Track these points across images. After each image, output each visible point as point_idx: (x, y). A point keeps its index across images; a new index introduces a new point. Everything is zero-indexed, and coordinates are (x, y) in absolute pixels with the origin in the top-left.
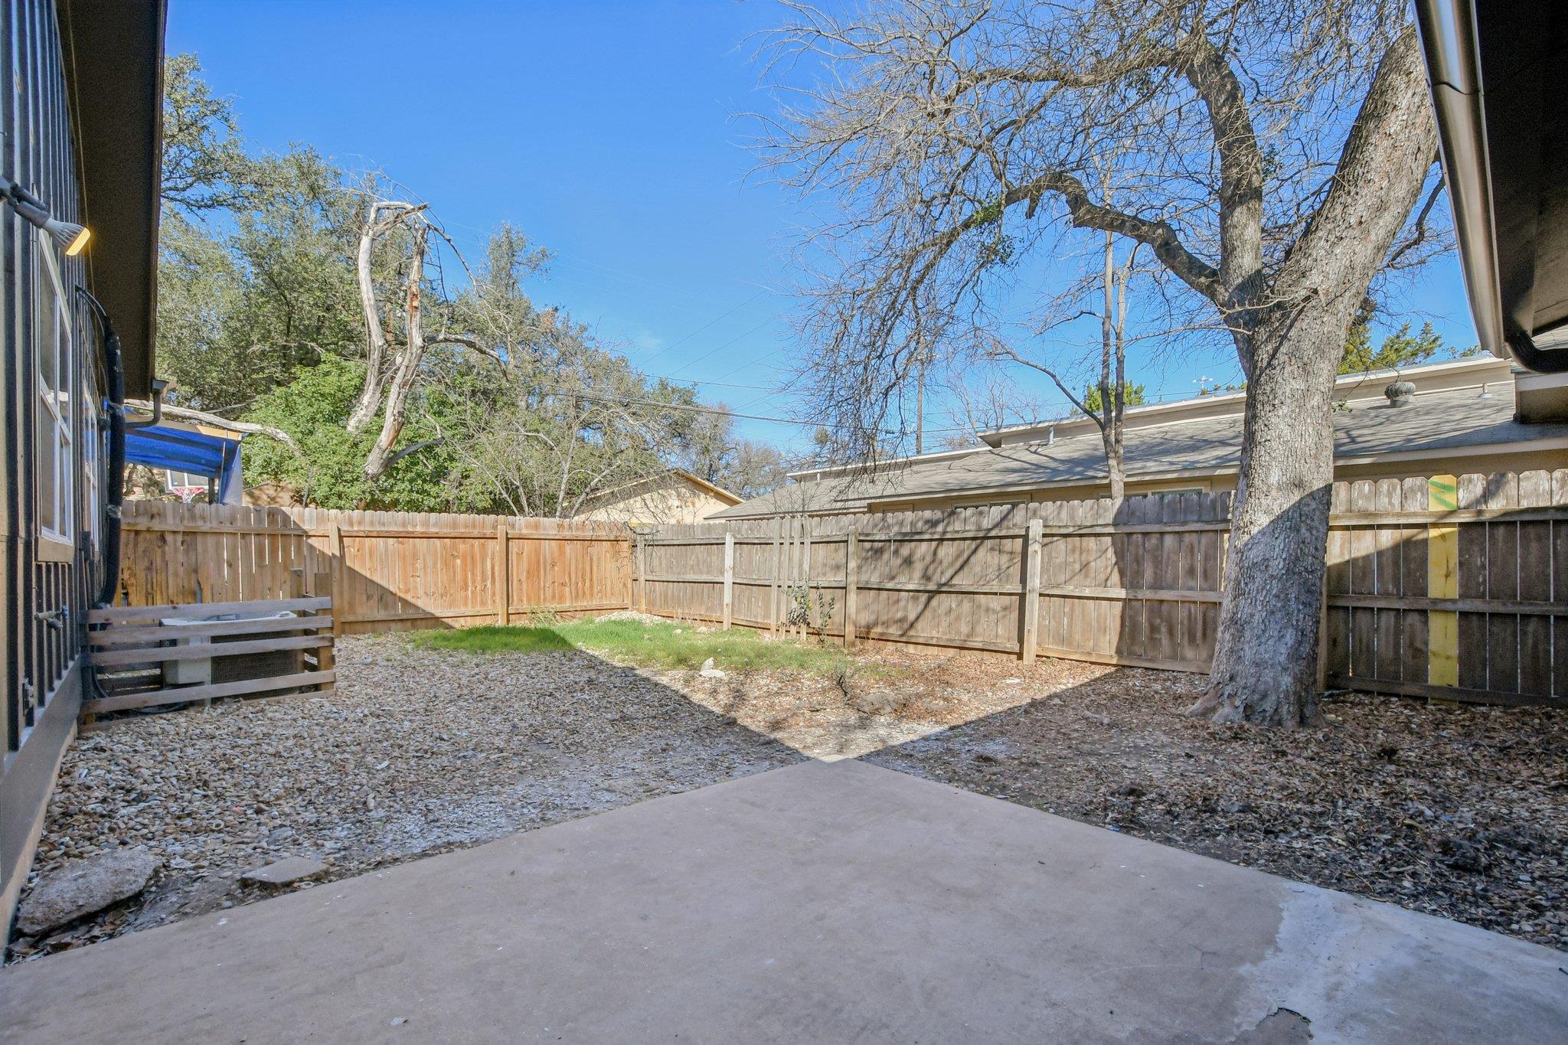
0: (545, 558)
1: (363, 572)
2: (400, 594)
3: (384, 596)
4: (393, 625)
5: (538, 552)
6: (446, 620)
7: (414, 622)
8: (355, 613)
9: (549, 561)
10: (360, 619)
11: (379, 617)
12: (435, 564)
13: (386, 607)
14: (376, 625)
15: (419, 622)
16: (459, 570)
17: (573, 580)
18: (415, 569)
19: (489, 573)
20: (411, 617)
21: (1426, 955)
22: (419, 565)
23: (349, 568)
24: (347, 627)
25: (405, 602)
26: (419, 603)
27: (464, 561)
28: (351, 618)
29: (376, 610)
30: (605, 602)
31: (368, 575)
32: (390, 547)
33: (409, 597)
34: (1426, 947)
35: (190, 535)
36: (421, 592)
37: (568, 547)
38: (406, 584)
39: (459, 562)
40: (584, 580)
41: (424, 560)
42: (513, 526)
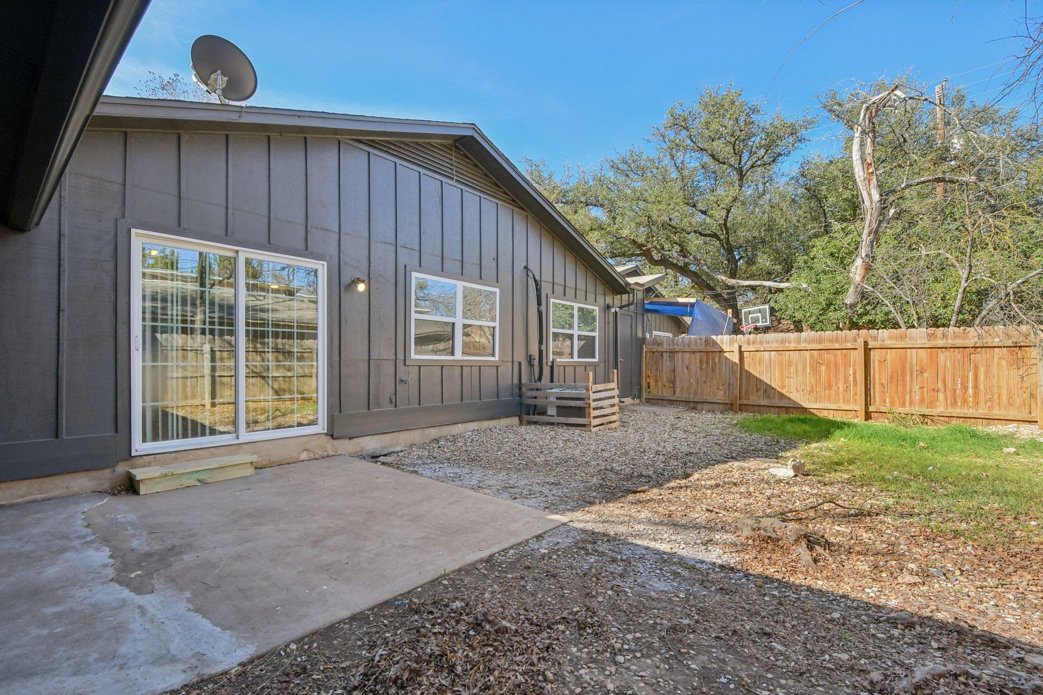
0: (911, 364)
1: (755, 374)
2: (778, 389)
3: (768, 390)
4: (772, 409)
5: (903, 361)
6: (812, 410)
7: (787, 409)
8: (749, 399)
9: (916, 368)
10: (751, 403)
11: (762, 403)
12: (804, 369)
13: (769, 397)
14: (762, 408)
15: (791, 410)
16: (823, 375)
17: (949, 386)
18: (789, 373)
19: (851, 378)
20: (784, 405)
21: (118, 661)
22: (792, 370)
23: (747, 371)
24: (744, 407)
25: (782, 396)
26: (792, 396)
27: (828, 368)
28: (745, 402)
29: (762, 399)
30: (997, 412)
31: (758, 376)
32: (773, 357)
33: (784, 392)
34: (122, 667)
35: (672, 353)
36: (793, 389)
37: (942, 356)
38: (782, 382)
39: (823, 368)
40: (965, 388)
41: (796, 367)
42: (875, 339)
